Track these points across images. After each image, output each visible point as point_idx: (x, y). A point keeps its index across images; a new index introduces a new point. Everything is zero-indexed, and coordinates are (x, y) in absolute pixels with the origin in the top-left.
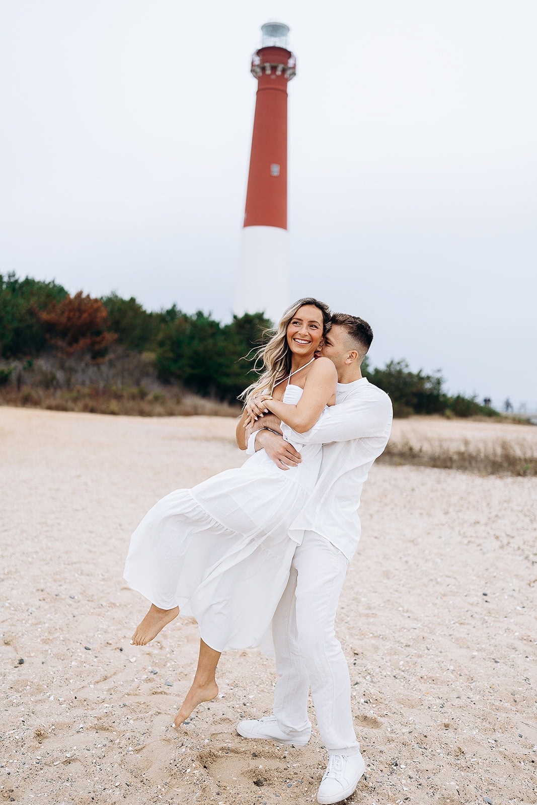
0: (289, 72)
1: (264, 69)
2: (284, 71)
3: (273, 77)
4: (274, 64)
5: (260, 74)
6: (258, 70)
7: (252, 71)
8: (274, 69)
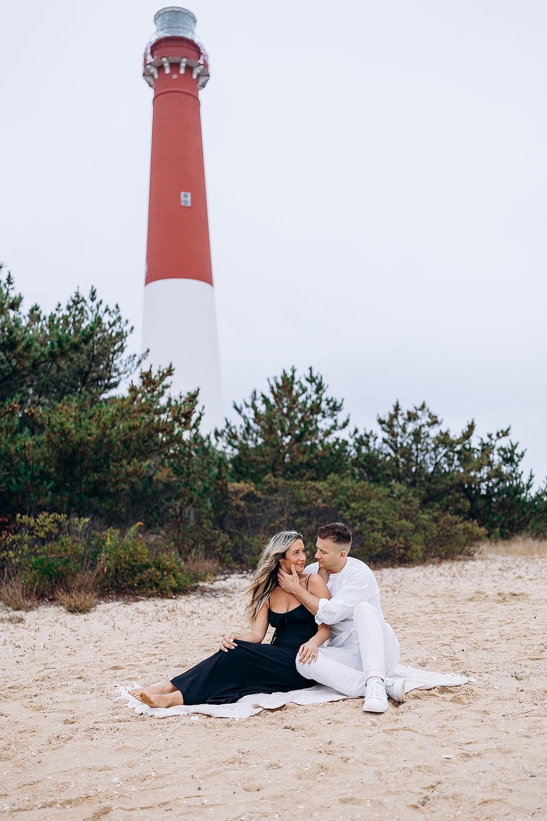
0: (197, 71)
1: (161, 68)
2: (189, 69)
3: (175, 76)
4: (175, 59)
5: (156, 76)
6: (153, 70)
7: (146, 74)
8: (175, 66)
